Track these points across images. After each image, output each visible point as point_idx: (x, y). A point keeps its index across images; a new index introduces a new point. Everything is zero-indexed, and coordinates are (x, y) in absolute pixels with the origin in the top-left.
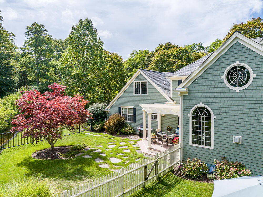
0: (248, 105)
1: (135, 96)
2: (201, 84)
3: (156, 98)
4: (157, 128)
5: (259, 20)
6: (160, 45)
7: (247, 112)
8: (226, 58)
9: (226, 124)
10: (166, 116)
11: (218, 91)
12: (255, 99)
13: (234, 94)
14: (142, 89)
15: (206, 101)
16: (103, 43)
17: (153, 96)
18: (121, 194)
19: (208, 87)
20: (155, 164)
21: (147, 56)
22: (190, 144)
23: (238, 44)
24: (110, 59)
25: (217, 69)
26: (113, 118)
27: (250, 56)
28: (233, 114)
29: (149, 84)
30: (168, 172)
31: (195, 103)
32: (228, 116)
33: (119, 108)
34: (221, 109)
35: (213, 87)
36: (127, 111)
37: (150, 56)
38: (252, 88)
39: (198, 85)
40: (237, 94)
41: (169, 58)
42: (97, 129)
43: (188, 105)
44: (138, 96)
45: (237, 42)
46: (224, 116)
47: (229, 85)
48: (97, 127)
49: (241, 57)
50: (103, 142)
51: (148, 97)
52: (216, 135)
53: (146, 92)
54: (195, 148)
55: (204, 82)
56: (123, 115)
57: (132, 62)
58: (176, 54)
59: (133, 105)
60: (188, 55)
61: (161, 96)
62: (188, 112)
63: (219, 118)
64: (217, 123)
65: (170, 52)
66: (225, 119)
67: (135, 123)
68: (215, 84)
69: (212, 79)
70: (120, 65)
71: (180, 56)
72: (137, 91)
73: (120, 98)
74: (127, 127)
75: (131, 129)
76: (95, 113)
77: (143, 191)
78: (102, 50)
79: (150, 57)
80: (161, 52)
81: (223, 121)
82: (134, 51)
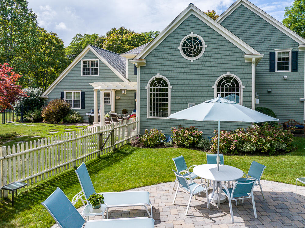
0: (201, 73)
1: (83, 77)
2: (159, 55)
3: (109, 78)
4: (111, 110)
5: (213, 13)
6: (112, 29)
7: (200, 81)
8: (182, 30)
9: (182, 93)
10: (122, 99)
11: (174, 62)
12: (207, 68)
13: (189, 64)
14: (92, 69)
15: (163, 72)
16: (36, 16)
17: (105, 77)
18: (73, 160)
19: (166, 57)
20: (111, 133)
21: (96, 41)
22: (148, 117)
23: (193, 17)
24: (46, 38)
25: (173, 40)
26: (54, 104)
27: (203, 28)
28: (187, 83)
29: (101, 63)
30: (125, 145)
31: (153, 75)
32: (184, 86)
33: (61, 92)
34: (177, 78)
35: (170, 57)
36: (73, 96)
37: (100, 41)
38: (204, 58)
39: (155, 55)
40: (191, 64)
41: (123, 44)
42: (31, 119)
43: (146, 77)
44: (87, 77)
45: (192, 15)
46: (180, 86)
47: (185, 55)
48: (31, 117)
49: (195, 28)
50: (41, 129)
51: (100, 79)
52: (173, 105)
53: (97, 72)
54: (153, 121)
55: (162, 53)
56: (67, 101)
57: (75, 48)
58: (132, 40)
59: (81, 88)
60: (145, 42)
61: (115, 77)
62: (145, 84)
63: (175, 88)
64: (174, 93)
65: (124, 37)
66: (181, 88)
67: (82, 110)
68: (171, 55)
69: (169, 50)
70: (60, 47)
71: (136, 44)
72: (86, 72)
73: (63, 81)
74: (72, 113)
75: (79, 116)
76: (27, 99)
77: (99, 160)
78: (35, 25)
79: (100, 43)
80: (114, 36)
81: (179, 90)
82: (78, 35)
